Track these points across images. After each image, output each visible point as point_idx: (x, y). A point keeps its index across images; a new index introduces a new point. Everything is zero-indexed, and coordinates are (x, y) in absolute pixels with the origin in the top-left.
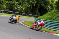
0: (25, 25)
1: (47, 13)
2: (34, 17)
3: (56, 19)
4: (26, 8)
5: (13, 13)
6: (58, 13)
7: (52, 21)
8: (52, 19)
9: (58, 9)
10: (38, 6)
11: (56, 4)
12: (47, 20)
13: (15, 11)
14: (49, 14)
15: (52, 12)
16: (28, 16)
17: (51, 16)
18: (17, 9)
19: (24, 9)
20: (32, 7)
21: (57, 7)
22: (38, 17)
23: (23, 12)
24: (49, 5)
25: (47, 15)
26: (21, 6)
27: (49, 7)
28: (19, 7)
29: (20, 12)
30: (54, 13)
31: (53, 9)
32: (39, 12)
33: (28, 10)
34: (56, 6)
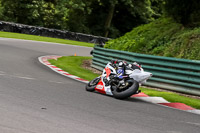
5: (27, 29)
8: (145, 49)
10: (113, 5)
13: (34, 22)
14: (139, 33)
16: (78, 40)
17: (142, 40)
20: (90, 11)
23: (59, 28)
25: (132, 34)
26: (55, 4)
27: (149, 8)
28: (49, 8)
29: (50, 27)
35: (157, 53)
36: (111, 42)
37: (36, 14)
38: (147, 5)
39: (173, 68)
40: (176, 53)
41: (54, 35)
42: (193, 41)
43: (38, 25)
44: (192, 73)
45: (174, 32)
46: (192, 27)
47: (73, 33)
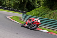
0: (13, 20)
1: (34, 10)
4: (14, 4)
5: (2, 8)
6: (45, 9)
7: (39, 17)
8: (39, 16)
9: (45, 6)
10: (26, 2)
11: (43, 1)
12: (34, 16)
13: (4, 6)
14: (36, 11)
15: (39, 8)
16: (16, 11)
17: (38, 13)
18: (6, 4)
19: (12, 4)
20: (20, 3)
21: (44, 4)
22: (25, 13)
24: (37, 1)
25: (34, 11)
26: (10, 1)
27: (37, 3)
28: (8, 2)
29: (8, 7)
30: (41, 10)
31: (41, 6)
32: (27, 8)
33: (16, 6)
34: (43, 2)
35: (43, 17)
36: (28, 13)
37: (4, 4)
38: (36, 2)
39: (49, 22)
40: (50, 17)
41: (9, 10)
42: (54, 14)
43: (5, 7)
45: (48, 11)
46: (53, 10)
47: (15, 10)
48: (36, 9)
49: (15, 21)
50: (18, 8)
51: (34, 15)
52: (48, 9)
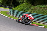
0: (1, 14)
1: (19, 5)
2: (9, 8)
3: (26, 10)
4: (2, 1)
6: (28, 5)
8: (23, 10)
9: (28, 2)
14: (21, 6)
15: (23, 5)
17: (22, 8)
20: (7, 1)
25: (19, 7)
30: (25, 6)
31: (24, 2)
35: (26, 11)
36: (14, 8)
40: (32, 12)
42: (36, 9)
44: (36, 17)
45: (30, 7)
46: (35, 6)
47: (3, 6)
48: (21, 5)
49: (3, 15)
50: (6, 5)
51: (19, 10)
52: (30, 5)
